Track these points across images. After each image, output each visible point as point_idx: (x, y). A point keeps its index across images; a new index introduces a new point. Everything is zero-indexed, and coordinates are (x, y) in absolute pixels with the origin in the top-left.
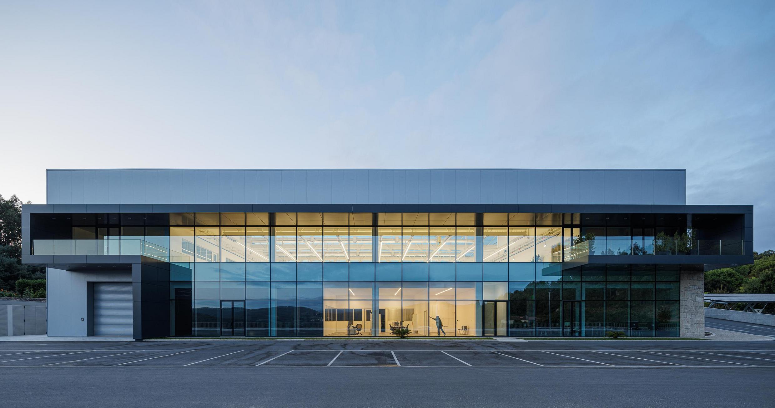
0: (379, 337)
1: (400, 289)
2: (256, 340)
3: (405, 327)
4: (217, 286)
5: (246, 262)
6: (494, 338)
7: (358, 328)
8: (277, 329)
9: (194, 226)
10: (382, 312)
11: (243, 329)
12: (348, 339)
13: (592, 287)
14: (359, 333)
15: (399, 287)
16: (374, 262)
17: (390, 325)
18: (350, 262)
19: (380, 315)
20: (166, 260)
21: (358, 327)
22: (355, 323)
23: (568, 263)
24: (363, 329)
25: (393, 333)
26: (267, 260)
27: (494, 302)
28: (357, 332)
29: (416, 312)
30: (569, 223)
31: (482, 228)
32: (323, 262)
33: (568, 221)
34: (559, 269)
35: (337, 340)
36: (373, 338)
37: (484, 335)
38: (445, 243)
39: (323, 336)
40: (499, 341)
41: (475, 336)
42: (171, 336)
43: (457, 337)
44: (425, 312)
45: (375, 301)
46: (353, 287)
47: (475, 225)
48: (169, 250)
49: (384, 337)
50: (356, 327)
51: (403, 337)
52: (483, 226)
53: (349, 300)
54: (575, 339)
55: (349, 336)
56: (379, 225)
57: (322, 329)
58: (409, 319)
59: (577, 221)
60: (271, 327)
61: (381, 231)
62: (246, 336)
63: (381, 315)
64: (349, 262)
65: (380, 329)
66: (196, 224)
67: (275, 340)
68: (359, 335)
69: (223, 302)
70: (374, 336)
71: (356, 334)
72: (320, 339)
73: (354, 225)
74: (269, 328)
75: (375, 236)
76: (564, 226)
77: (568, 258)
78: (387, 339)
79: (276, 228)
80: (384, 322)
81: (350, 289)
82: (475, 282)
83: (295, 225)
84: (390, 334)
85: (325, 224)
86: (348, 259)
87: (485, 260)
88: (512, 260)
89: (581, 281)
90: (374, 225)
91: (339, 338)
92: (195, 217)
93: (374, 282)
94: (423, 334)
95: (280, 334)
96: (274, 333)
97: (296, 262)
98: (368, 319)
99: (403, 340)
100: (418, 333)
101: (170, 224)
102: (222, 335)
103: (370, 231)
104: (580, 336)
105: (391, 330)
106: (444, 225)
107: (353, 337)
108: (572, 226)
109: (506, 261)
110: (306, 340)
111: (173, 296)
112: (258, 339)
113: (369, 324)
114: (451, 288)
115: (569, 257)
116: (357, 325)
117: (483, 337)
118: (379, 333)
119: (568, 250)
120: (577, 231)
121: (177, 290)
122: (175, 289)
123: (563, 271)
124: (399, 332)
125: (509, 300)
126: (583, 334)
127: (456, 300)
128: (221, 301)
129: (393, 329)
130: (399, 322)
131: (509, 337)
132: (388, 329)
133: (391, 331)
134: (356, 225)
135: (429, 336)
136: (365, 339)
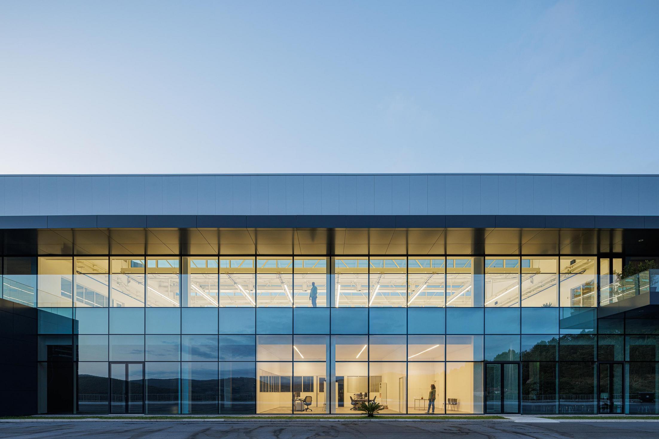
0: (336, 416)
1: (366, 346)
2: (152, 420)
3: (371, 401)
4: (104, 341)
5: (146, 306)
6: (506, 416)
7: (307, 402)
8: (191, 402)
9: (73, 256)
10: (340, 381)
11: (141, 403)
12: (290, 418)
13: (640, 342)
14: (308, 409)
15: (365, 344)
16: (329, 307)
17: (351, 397)
18: (294, 306)
19: (337, 384)
20: (33, 305)
21: (308, 399)
22: (303, 395)
23: (605, 308)
24: (314, 403)
25: (355, 409)
26: (178, 305)
27: (500, 365)
28: (306, 407)
29: (385, 380)
30: (608, 250)
31: (483, 258)
32: (256, 307)
33: (605, 249)
34: (593, 317)
35: (273, 420)
36: (327, 416)
37: (485, 412)
38: (425, 286)
39: (256, 414)
40: (516, 421)
41: (473, 413)
42: (39, 413)
43: (447, 415)
44: (400, 378)
45: (331, 363)
46: (299, 343)
47: (473, 254)
48: (37, 290)
49: (344, 416)
50: (305, 401)
51: (371, 416)
52: (485, 255)
53: (293, 362)
54: (615, 418)
55: (293, 414)
56: (336, 253)
57: (254, 403)
58: (377, 391)
59: (618, 249)
60: (181, 400)
61: (338, 261)
62: (147, 413)
63: (339, 385)
64: (293, 308)
65: (337, 403)
66: (75, 253)
67: (181, 420)
68: (309, 412)
69: (112, 365)
70: (329, 413)
71: (303, 410)
72: (248, 418)
73: (300, 254)
74: (179, 402)
75: (330, 274)
76: (600, 256)
77: (605, 302)
78: (347, 418)
79: (189, 258)
80: (343, 393)
81: (294, 347)
82: (473, 336)
83: (216, 254)
84: (351, 409)
85: (260, 252)
86: (292, 302)
87: (489, 303)
88: (525, 304)
89: (625, 335)
90: (329, 254)
91: (277, 418)
92: (73, 244)
93: (329, 336)
94: (397, 411)
95: (195, 410)
96: (186, 410)
97: (217, 307)
98: (322, 390)
99: (372, 420)
100: (388, 408)
101: (39, 253)
102: (112, 412)
103: (323, 262)
104: (623, 412)
105: (352, 404)
106: (428, 254)
107: (299, 416)
108: (611, 256)
109: (518, 305)
110: (226, 420)
111: (43, 355)
112: (156, 418)
113: (323, 396)
114: (438, 345)
115: (608, 300)
116: (306, 397)
117: (484, 414)
118: (337, 410)
119: (605, 289)
120: (618, 263)
121: (50, 347)
122: (48, 346)
123: (598, 319)
124: (364, 407)
125: (522, 362)
126: (627, 410)
127: (446, 362)
128: (110, 363)
129: (355, 403)
130: (363, 393)
131: (522, 414)
132: (348, 403)
133: (352, 406)
134: (303, 253)
135: (407, 414)
136: (314, 418)
